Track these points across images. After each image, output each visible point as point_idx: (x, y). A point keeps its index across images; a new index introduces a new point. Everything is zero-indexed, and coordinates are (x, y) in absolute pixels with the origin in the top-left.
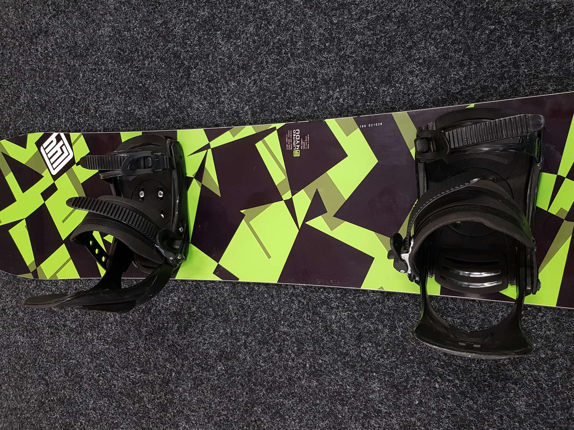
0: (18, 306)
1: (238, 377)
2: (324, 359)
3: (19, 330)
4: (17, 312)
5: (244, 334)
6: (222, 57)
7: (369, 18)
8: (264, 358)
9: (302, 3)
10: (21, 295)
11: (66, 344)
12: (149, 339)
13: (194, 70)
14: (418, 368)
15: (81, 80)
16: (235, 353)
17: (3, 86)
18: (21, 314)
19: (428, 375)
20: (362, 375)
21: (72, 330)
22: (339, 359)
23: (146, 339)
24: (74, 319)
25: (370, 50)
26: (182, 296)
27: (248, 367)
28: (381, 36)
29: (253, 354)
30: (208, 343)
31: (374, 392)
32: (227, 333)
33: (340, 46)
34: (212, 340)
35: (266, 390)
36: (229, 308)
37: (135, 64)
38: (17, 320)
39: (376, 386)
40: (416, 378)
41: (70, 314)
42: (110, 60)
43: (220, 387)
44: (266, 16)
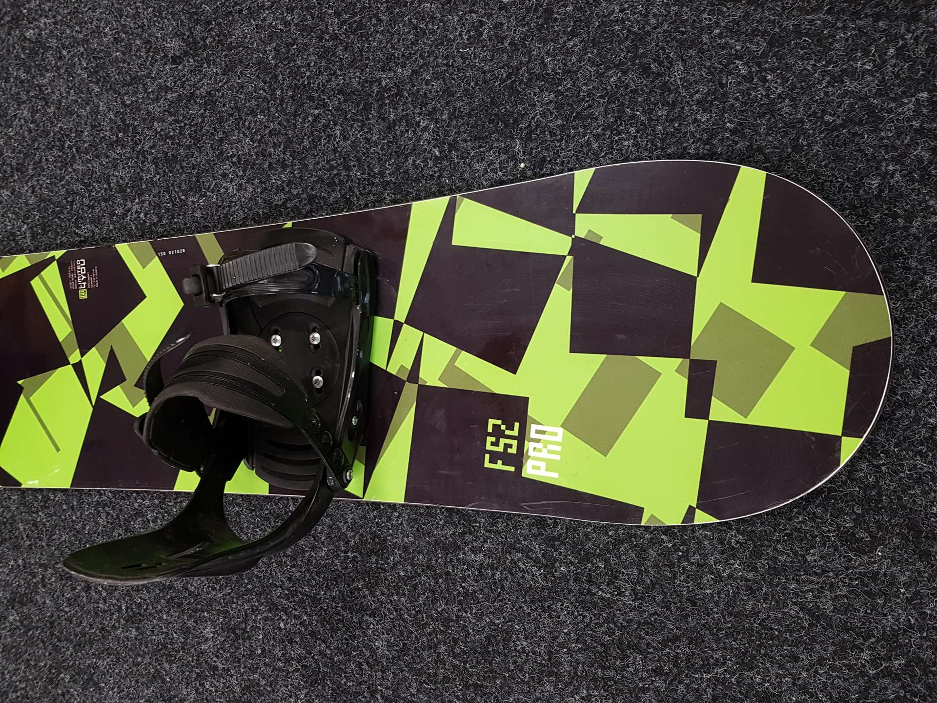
1: (37, 630)
2: (143, 597)
5: (40, 566)
7: (169, 97)
8: (69, 599)
9: (86, 75)
14: (258, 601)
16: (31, 594)
19: (270, 611)
20: (190, 616)
22: (161, 595)
25: (173, 144)
27: (49, 614)
28: (185, 124)
29: (54, 594)
31: (207, 640)
32: (19, 566)
33: (136, 136)
35: (74, 647)
36: (19, 528)
39: (208, 631)
40: (256, 616)
43: (14, 647)
44: (43, 94)
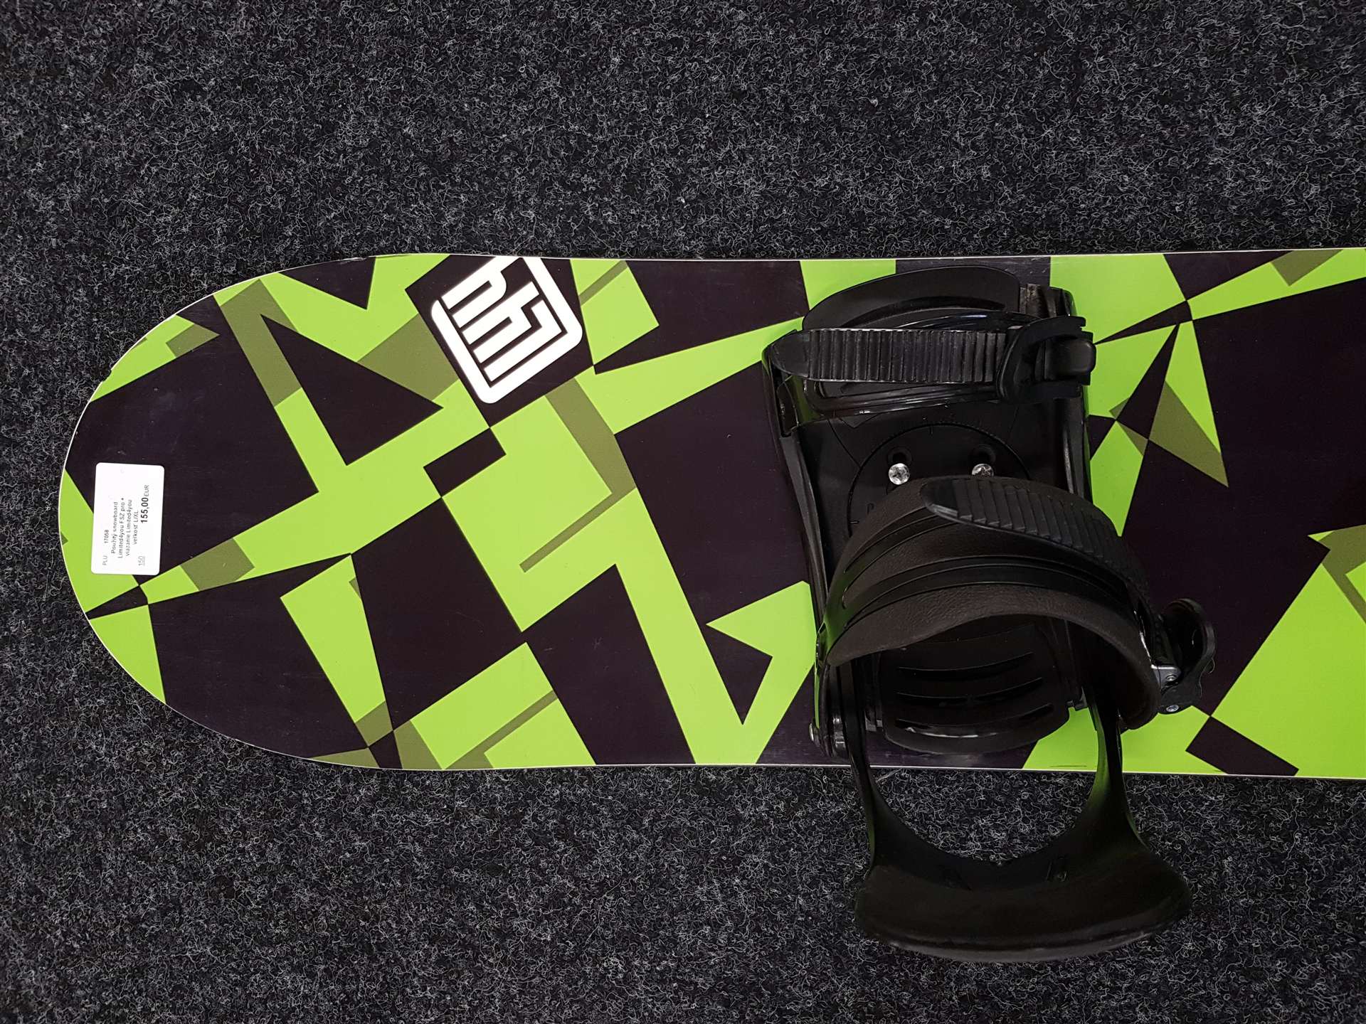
0: (291, 868)
3: (293, 954)
4: (285, 889)
5: (1281, 954)
6: (1215, 21)
10: (310, 827)
11: (507, 998)
12: (879, 977)
13: (1101, 59)
15: (613, 76)
17: (263, 83)
18: (304, 896)
21: (535, 949)
23: (866, 977)
24: (546, 907)
26: (1025, 829)
30: (1128, 989)
34: (1143, 978)
36: (1221, 867)
37: (849, 32)
38: (286, 916)
41: (527, 894)
42: (741, 16)
